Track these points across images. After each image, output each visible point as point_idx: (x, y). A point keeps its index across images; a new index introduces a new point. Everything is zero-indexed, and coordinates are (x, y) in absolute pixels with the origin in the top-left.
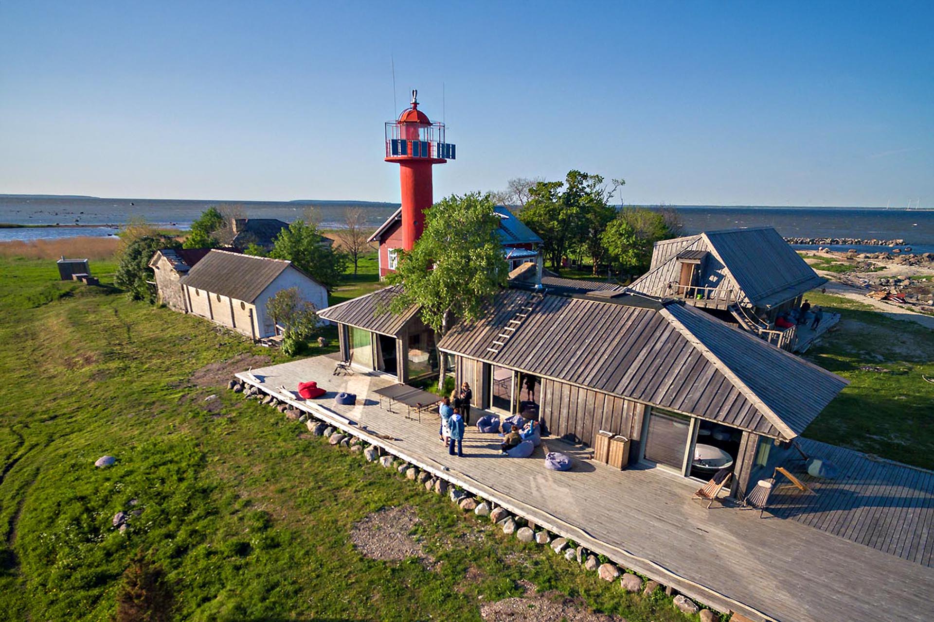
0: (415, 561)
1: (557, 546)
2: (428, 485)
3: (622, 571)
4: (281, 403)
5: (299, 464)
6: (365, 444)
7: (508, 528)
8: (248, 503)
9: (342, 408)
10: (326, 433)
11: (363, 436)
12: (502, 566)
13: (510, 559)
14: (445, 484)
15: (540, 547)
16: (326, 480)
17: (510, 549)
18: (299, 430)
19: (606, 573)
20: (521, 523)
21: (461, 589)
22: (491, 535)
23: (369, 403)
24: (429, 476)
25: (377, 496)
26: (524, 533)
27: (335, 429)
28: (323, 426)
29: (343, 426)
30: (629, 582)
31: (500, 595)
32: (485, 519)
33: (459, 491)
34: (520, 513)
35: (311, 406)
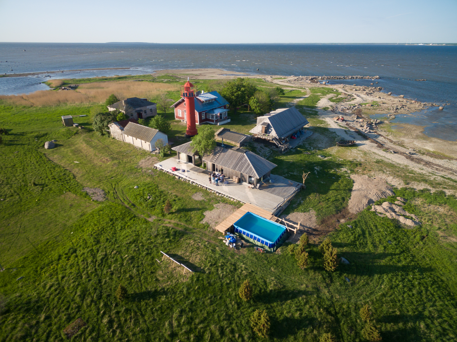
0: (203, 200)
1: (225, 197)
2: (203, 188)
3: (234, 199)
4: (168, 172)
5: (178, 185)
6: (189, 181)
7: (217, 194)
8: (171, 193)
9: (183, 173)
10: (180, 178)
11: (189, 179)
12: (217, 200)
13: (218, 199)
14: (206, 188)
15: (223, 197)
16: (184, 188)
17: (218, 198)
18: (174, 178)
19: (232, 200)
20: (220, 193)
21: (211, 203)
22: (215, 196)
23: (188, 171)
24: (203, 187)
25: (194, 191)
26: (220, 195)
27: (182, 178)
28: (180, 177)
29: (184, 177)
30: (235, 201)
31: (216, 203)
32: (214, 193)
33: (209, 189)
34: (219, 192)
35: (176, 173)
